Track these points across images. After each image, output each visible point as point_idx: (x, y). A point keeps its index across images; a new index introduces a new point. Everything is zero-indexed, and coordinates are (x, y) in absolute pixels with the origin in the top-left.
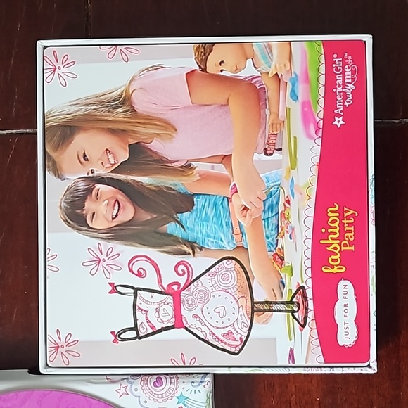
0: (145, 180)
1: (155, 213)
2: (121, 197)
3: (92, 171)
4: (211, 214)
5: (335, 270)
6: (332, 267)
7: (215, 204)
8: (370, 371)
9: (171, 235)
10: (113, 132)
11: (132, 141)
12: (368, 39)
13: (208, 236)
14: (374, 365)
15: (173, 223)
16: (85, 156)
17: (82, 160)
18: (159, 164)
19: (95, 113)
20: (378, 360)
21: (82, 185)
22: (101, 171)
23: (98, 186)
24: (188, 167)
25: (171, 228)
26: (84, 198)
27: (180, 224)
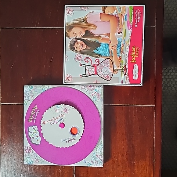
0: (89, 39)
1: (91, 47)
2: (83, 43)
3: (77, 37)
4: (104, 48)
5: (133, 62)
6: (133, 61)
7: (105, 45)
8: (141, 86)
9: (95, 53)
10: (82, 27)
11: (86, 30)
12: (144, 6)
13: (104, 53)
14: (142, 84)
15: (95, 50)
16: (75, 33)
17: (74, 34)
18: (93, 35)
19: (78, 23)
20: (143, 83)
21: (74, 40)
22: (79, 37)
23: (78, 40)
24: (99, 36)
25: (95, 51)
26: (75, 43)
27: (97, 50)
